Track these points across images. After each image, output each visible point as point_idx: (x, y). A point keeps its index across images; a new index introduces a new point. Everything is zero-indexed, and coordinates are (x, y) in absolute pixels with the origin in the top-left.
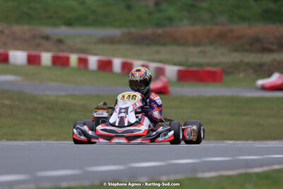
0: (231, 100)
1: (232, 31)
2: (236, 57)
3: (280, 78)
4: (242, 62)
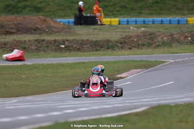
3: (18, 52)
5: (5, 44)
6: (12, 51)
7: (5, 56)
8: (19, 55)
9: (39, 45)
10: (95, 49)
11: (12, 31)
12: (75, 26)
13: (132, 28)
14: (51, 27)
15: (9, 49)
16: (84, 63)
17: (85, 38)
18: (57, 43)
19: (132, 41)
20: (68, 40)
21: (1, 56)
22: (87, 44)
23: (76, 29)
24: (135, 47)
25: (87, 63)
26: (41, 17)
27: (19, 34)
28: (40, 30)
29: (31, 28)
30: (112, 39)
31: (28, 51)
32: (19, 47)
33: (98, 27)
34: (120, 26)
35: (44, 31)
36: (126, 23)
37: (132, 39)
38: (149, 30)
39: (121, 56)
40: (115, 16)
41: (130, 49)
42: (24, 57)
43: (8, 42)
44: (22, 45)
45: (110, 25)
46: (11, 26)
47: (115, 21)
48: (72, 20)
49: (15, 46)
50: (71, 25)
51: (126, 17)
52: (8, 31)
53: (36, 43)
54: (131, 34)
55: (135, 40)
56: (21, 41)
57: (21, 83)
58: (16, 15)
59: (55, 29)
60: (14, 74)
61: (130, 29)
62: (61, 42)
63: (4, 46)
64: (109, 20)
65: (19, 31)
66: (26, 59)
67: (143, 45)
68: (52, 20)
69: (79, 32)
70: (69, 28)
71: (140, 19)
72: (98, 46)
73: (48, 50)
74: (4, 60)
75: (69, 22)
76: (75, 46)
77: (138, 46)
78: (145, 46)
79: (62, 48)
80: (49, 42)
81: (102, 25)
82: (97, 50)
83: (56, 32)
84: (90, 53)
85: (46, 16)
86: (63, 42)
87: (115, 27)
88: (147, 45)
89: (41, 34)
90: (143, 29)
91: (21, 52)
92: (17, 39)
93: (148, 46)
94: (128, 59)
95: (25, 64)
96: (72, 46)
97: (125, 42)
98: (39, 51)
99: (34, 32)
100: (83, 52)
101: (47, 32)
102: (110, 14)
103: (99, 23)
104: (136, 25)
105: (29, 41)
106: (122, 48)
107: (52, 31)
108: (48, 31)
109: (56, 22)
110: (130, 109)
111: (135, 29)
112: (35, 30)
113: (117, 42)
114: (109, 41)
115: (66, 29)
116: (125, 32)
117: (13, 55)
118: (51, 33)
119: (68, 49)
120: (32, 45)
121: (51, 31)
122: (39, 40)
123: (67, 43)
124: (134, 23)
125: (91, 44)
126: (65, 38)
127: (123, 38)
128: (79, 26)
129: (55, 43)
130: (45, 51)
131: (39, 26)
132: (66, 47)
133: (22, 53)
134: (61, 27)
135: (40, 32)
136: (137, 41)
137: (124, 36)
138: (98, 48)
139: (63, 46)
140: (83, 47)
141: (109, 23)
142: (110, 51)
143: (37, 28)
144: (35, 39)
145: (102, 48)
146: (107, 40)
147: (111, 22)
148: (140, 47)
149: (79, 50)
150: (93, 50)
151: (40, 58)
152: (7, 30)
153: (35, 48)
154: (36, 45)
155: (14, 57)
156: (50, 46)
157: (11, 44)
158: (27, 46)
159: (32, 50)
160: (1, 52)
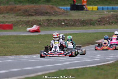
0: (17, 37)
1: (16, 7)
3: (36, 27)
4: (20, 20)
5: (28, 22)
6: (32, 26)
7: (28, 29)
8: (36, 29)
9: (49, 23)
10: (83, 25)
11: (32, 14)
12: (71, 11)
13: (105, 12)
14: (56, 11)
15: (30, 25)
16: (76, 34)
17: (77, 18)
18: (60, 22)
19: (105, 20)
20: (66, 20)
21: (26, 29)
22: (78, 22)
23: (71, 13)
24: (107, 24)
25: (78, 33)
26: (50, 5)
27: (36, 16)
28: (50, 13)
29: (44, 12)
30: (93, 19)
31: (42, 26)
32: (37, 24)
33: (84, 11)
34: (98, 11)
35: (52, 14)
36: (102, 9)
37: (105, 19)
38: (116, 13)
39: (98, 30)
40: (95, 5)
41: (104, 25)
42: (40, 30)
43: (30, 21)
44: (39, 23)
45: (92, 10)
46: (32, 11)
47: (95, 8)
48: (69, 7)
49: (34, 23)
50: (68, 10)
51: (102, 6)
53: (47, 21)
54: (105, 16)
55: (107, 19)
56: (38, 20)
57: (38, 46)
58: (35, 4)
59: (58, 13)
60: (34, 40)
61: (104, 13)
62: (62, 21)
63: (27, 23)
64: (91, 7)
66: (41, 31)
67: (112, 23)
68: (56, 7)
69: (73, 15)
70: (67, 12)
71: (110, 7)
72: (84, 23)
73: (55, 25)
75: (67, 9)
76: (70, 23)
77: (109, 23)
78: (114, 24)
79: (62, 24)
80: (55, 21)
81: (87, 10)
82: (84, 26)
83: (59, 15)
84: (80, 27)
85: (53, 5)
86: (64, 21)
87: (95, 12)
88: (115, 22)
89: (50, 16)
90: (112, 13)
91: (38, 26)
92: (35, 19)
93: (115, 24)
94: (103, 31)
95: (40, 34)
96: (69, 23)
97: (101, 21)
98: (49, 26)
99: (46, 14)
100: (76, 27)
101: (54, 14)
102: (92, 3)
103: (85, 9)
104: (108, 11)
105: (43, 20)
106: (99, 24)
107: (57, 14)
109: (59, 9)
110: (104, 62)
111: (107, 13)
112: (46, 13)
113: (96, 21)
114: (91, 20)
115: (65, 13)
116: (101, 15)
118: (56, 15)
119: (67, 25)
120: (44, 23)
121: (56, 14)
122: (48, 19)
123: (66, 21)
124: (107, 9)
125: (80, 22)
126: (64, 18)
127: (100, 18)
128: (73, 11)
129: (58, 21)
130: (52, 26)
131: (49, 11)
132: (65, 24)
134: (62, 11)
136: (108, 20)
137: (101, 17)
138: (85, 25)
139: (63, 23)
140: (75, 24)
141: (91, 9)
142: (92, 27)
143: (48, 12)
144: (47, 19)
145: (87, 24)
146: (90, 20)
147: (92, 8)
148: (110, 24)
149: (73, 25)
150: (82, 26)
151: (49, 30)
152: (30, 13)
153: (47, 24)
154: (47, 23)
155: (33, 30)
156: (56, 23)
157: (32, 22)
158: (41, 23)
159: (45, 25)
160: (25, 26)
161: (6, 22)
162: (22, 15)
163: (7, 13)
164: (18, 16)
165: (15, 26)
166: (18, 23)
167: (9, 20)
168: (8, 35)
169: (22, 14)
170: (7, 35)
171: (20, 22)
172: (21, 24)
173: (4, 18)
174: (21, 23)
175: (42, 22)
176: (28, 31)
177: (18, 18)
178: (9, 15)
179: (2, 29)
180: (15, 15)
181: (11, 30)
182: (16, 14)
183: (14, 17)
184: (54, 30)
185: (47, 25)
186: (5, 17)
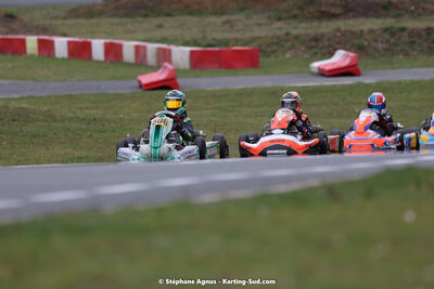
0: (274, 93)
2: (280, 28)
3: (347, 56)
4: (287, 34)
5: (316, 39)
6: (331, 54)
7: (316, 65)
8: (347, 62)
9: (392, 41)
11: (333, 11)
15: (325, 51)
21: (308, 65)
27: (349, 18)
28: (396, 8)
29: (376, 4)
31: (367, 55)
32: (348, 46)
35: (406, 9)
42: (361, 68)
43: (322, 35)
44: (356, 42)
49: (338, 43)
52: (324, 12)
53: (386, 36)
56: (353, 33)
59: (429, 6)
60: (336, 104)
63: (313, 44)
65: (350, 10)
73: (414, 50)
74: (313, 74)
80: (414, 33)
89: (398, 16)
91: (352, 54)
92: (343, 28)
95: (360, 83)
98: (393, 54)
99: (382, 12)
101: (412, 12)
105: (371, 31)
107: (423, 9)
108: (416, 9)
112: (385, 8)
117: (334, 64)
118: (420, 15)
120: (376, 41)
121: (420, 11)
122: (392, 28)
129: (429, 34)
130: (406, 54)
133: (353, 58)
135: (398, 12)
143: (390, 3)
144: (384, 26)
151: (394, 68)
152: (323, 9)
153: (385, 46)
154: (388, 41)
155: (335, 67)
156: (418, 41)
157: (329, 39)
158: (366, 43)
159: (377, 51)
160: (307, 56)
161: (237, 41)
162: (295, 17)
163: (242, 10)
164: (280, 19)
165: (267, 54)
166: (278, 44)
167: (248, 35)
168: (242, 87)
169: (296, 12)
170: (236, 87)
171: (287, 41)
172: (289, 49)
173: (227, 26)
174: (289, 44)
175: (369, 37)
176: (316, 71)
177: (278, 29)
178: (248, 18)
179: (220, 67)
180: (269, 17)
181: (252, 71)
182: (272, 14)
183: (266, 25)
184: (413, 67)
185: (388, 50)
186: (231, 26)
